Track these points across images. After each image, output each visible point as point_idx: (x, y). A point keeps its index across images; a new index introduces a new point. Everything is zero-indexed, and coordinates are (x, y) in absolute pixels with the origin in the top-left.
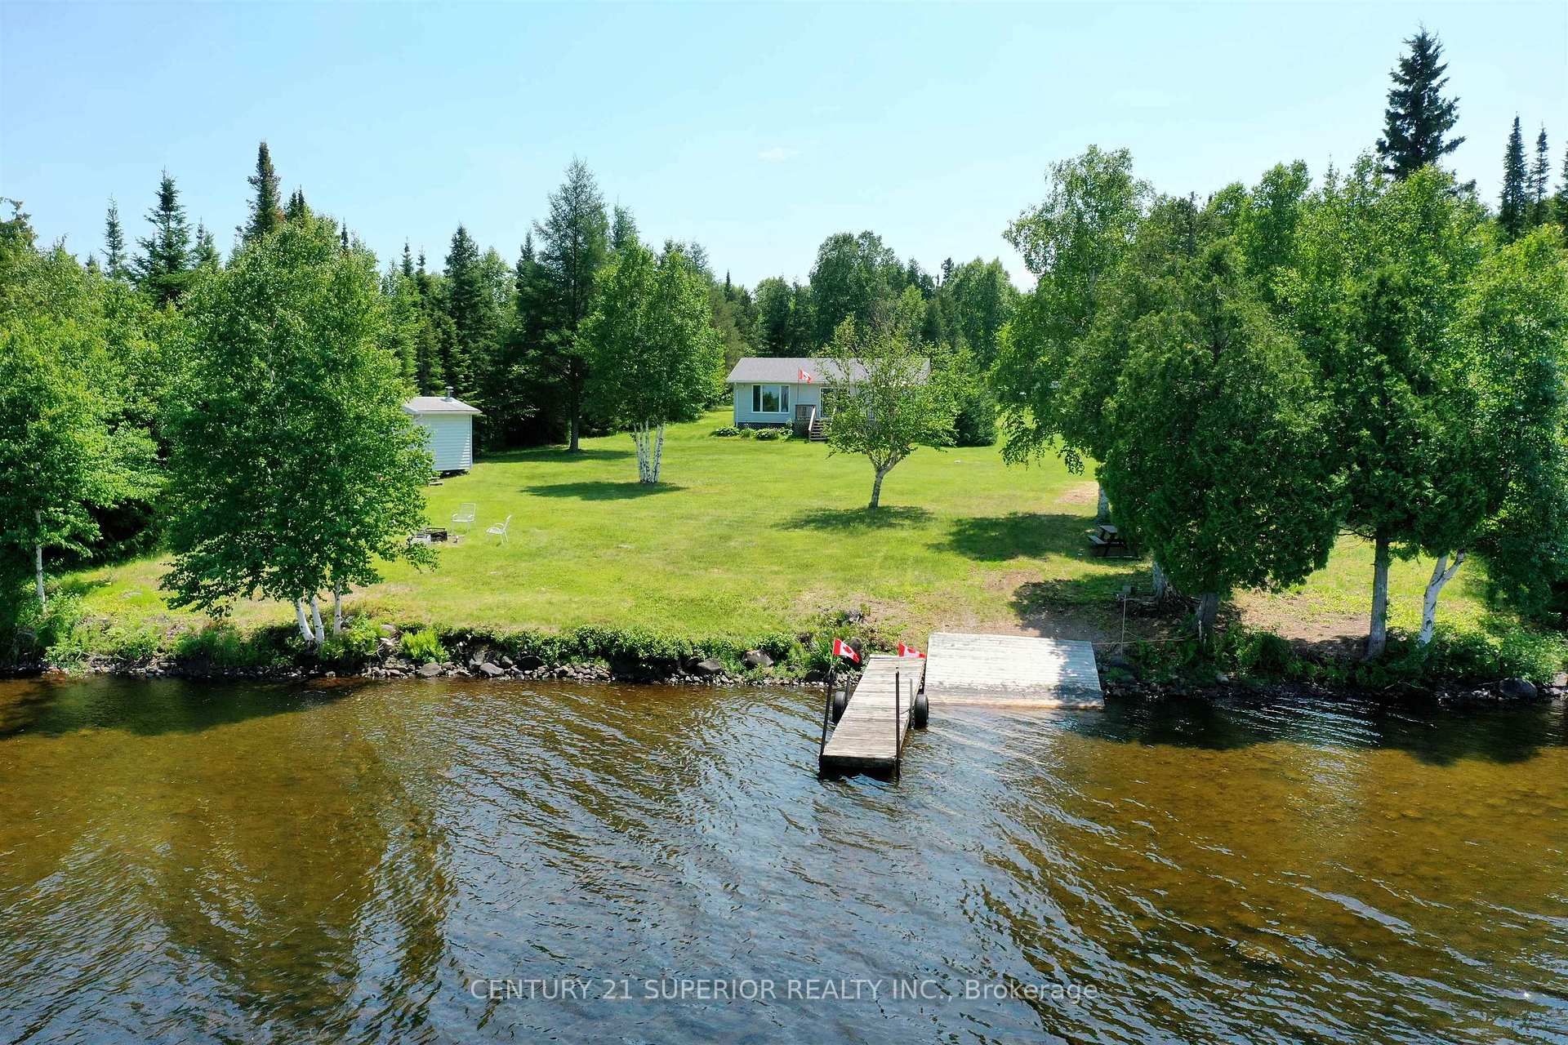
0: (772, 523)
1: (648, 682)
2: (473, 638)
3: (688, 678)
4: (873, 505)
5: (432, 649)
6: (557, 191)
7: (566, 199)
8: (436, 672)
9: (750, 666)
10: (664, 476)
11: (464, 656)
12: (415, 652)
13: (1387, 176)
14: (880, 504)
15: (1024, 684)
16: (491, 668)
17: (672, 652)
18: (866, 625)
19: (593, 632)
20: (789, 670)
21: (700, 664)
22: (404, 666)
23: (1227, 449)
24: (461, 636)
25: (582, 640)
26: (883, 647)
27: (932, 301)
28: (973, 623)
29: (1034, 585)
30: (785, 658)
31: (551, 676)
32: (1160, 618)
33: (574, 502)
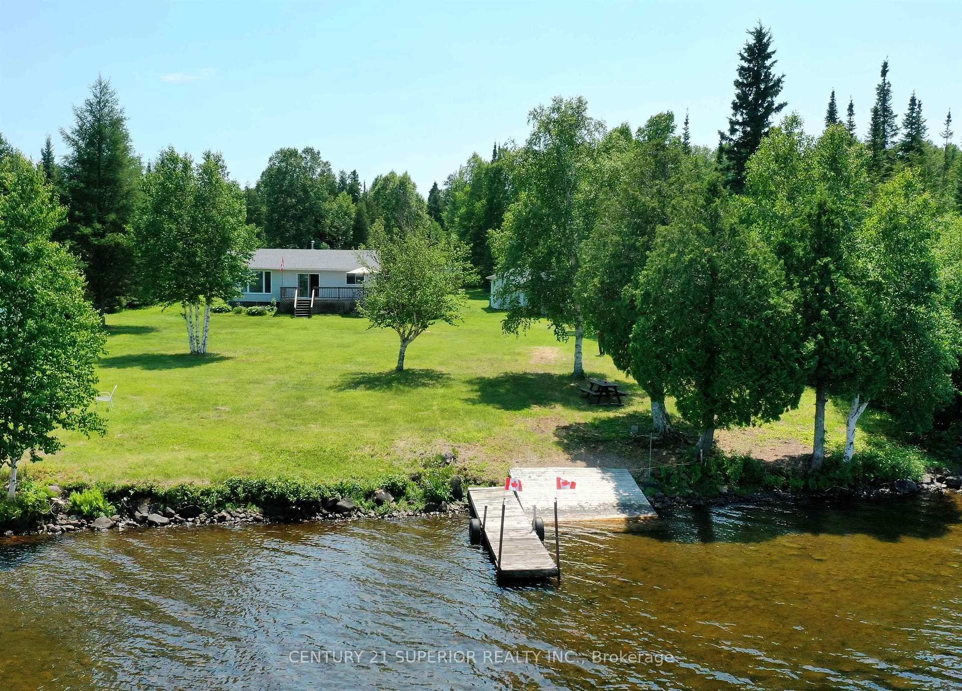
0: (328, 385)
1: (296, 522)
2: (136, 493)
3: (330, 516)
4: (400, 369)
5: (101, 505)
6: (81, 104)
7: (91, 112)
8: (108, 525)
9: (379, 502)
10: (210, 349)
11: (128, 510)
12: (86, 509)
13: (737, 127)
14: (405, 367)
15: (595, 504)
16: (157, 518)
17: (315, 495)
18: (460, 465)
19: (240, 482)
20: (410, 504)
21: (339, 504)
22: (76, 521)
23: (739, 325)
24: (124, 492)
25: (233, 489)
26: (475, 481)
27: (359, 204)
28: (535, 459)
29: (565, 428)
30: (404, 494)
31: (212, 522)
32: (666, 449)
33: (136, 372)
